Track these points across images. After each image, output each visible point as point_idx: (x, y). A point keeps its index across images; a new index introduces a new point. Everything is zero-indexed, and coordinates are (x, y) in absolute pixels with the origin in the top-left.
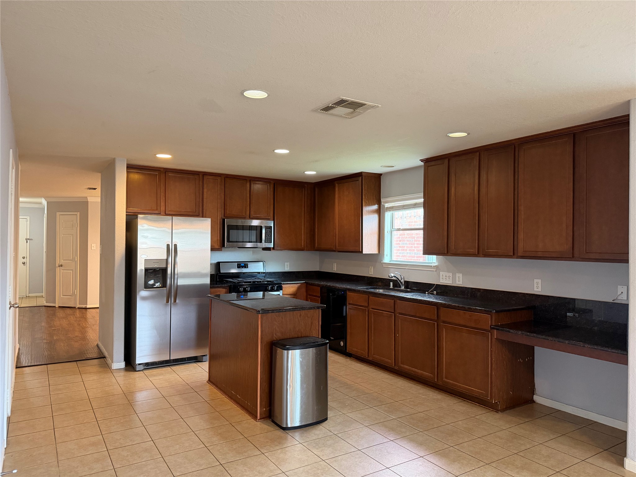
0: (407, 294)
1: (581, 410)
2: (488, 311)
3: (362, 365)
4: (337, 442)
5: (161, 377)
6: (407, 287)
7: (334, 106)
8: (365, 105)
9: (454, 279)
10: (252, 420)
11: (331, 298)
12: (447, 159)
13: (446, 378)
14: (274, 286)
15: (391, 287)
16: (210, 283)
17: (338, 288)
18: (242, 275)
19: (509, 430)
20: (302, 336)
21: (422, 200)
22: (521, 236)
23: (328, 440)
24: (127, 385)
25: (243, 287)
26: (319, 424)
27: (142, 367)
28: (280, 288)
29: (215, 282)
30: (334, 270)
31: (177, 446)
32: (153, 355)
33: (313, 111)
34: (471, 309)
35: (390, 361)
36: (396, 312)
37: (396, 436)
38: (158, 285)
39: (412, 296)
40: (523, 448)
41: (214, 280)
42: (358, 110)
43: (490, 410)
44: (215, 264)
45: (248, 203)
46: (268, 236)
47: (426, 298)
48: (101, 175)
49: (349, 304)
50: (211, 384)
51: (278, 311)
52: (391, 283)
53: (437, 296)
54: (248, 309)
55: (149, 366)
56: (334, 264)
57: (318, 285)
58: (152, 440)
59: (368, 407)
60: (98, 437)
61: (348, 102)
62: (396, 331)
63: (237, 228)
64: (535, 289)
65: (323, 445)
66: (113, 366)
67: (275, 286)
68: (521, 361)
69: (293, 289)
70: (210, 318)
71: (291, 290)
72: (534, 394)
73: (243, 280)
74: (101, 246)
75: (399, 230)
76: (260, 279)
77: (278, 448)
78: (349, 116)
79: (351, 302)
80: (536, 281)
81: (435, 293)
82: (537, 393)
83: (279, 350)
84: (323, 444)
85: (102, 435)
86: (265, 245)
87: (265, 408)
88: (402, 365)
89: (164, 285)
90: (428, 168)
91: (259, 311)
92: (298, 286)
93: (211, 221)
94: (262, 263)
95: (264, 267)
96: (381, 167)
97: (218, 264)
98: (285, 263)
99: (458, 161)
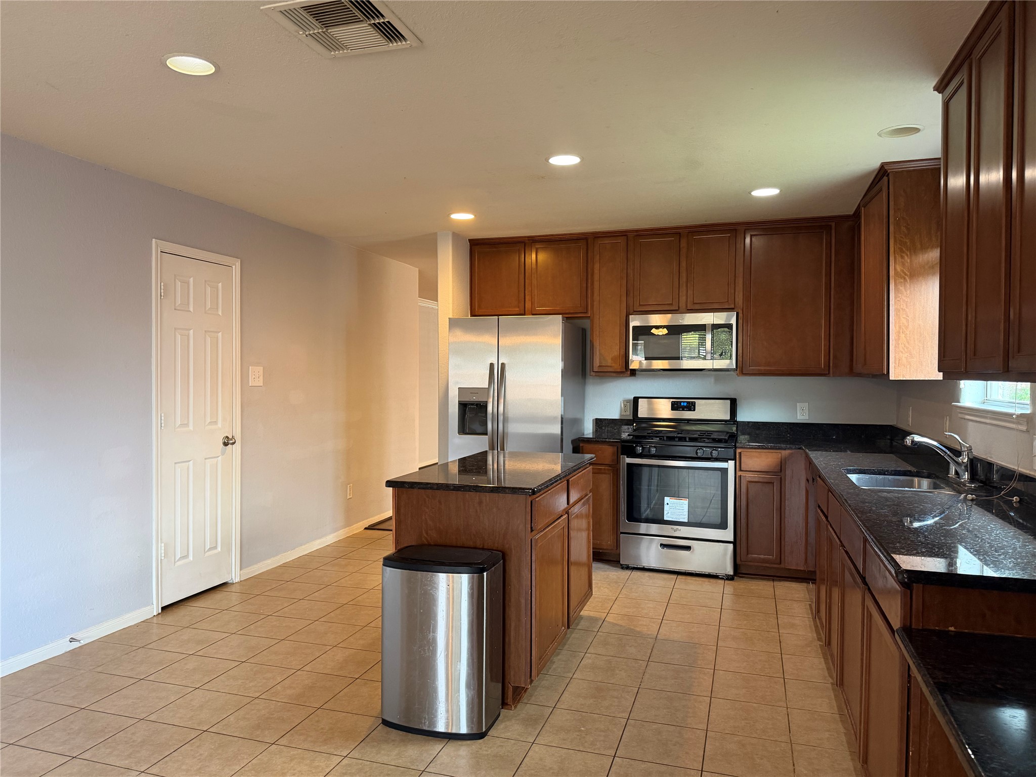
25: (642, 446)
44: (629, 399)
51: (422, 486)
69: (768, 460)
71: (764, 462)
79: (819, 501)
86: (713, 364)
92: (782, 454)
93: (562, 323)
94: (729, 401)
95: (733, 412)
96: (879, 135)
97: (636, 400)
98: (798, 404)
99: (982, 56)
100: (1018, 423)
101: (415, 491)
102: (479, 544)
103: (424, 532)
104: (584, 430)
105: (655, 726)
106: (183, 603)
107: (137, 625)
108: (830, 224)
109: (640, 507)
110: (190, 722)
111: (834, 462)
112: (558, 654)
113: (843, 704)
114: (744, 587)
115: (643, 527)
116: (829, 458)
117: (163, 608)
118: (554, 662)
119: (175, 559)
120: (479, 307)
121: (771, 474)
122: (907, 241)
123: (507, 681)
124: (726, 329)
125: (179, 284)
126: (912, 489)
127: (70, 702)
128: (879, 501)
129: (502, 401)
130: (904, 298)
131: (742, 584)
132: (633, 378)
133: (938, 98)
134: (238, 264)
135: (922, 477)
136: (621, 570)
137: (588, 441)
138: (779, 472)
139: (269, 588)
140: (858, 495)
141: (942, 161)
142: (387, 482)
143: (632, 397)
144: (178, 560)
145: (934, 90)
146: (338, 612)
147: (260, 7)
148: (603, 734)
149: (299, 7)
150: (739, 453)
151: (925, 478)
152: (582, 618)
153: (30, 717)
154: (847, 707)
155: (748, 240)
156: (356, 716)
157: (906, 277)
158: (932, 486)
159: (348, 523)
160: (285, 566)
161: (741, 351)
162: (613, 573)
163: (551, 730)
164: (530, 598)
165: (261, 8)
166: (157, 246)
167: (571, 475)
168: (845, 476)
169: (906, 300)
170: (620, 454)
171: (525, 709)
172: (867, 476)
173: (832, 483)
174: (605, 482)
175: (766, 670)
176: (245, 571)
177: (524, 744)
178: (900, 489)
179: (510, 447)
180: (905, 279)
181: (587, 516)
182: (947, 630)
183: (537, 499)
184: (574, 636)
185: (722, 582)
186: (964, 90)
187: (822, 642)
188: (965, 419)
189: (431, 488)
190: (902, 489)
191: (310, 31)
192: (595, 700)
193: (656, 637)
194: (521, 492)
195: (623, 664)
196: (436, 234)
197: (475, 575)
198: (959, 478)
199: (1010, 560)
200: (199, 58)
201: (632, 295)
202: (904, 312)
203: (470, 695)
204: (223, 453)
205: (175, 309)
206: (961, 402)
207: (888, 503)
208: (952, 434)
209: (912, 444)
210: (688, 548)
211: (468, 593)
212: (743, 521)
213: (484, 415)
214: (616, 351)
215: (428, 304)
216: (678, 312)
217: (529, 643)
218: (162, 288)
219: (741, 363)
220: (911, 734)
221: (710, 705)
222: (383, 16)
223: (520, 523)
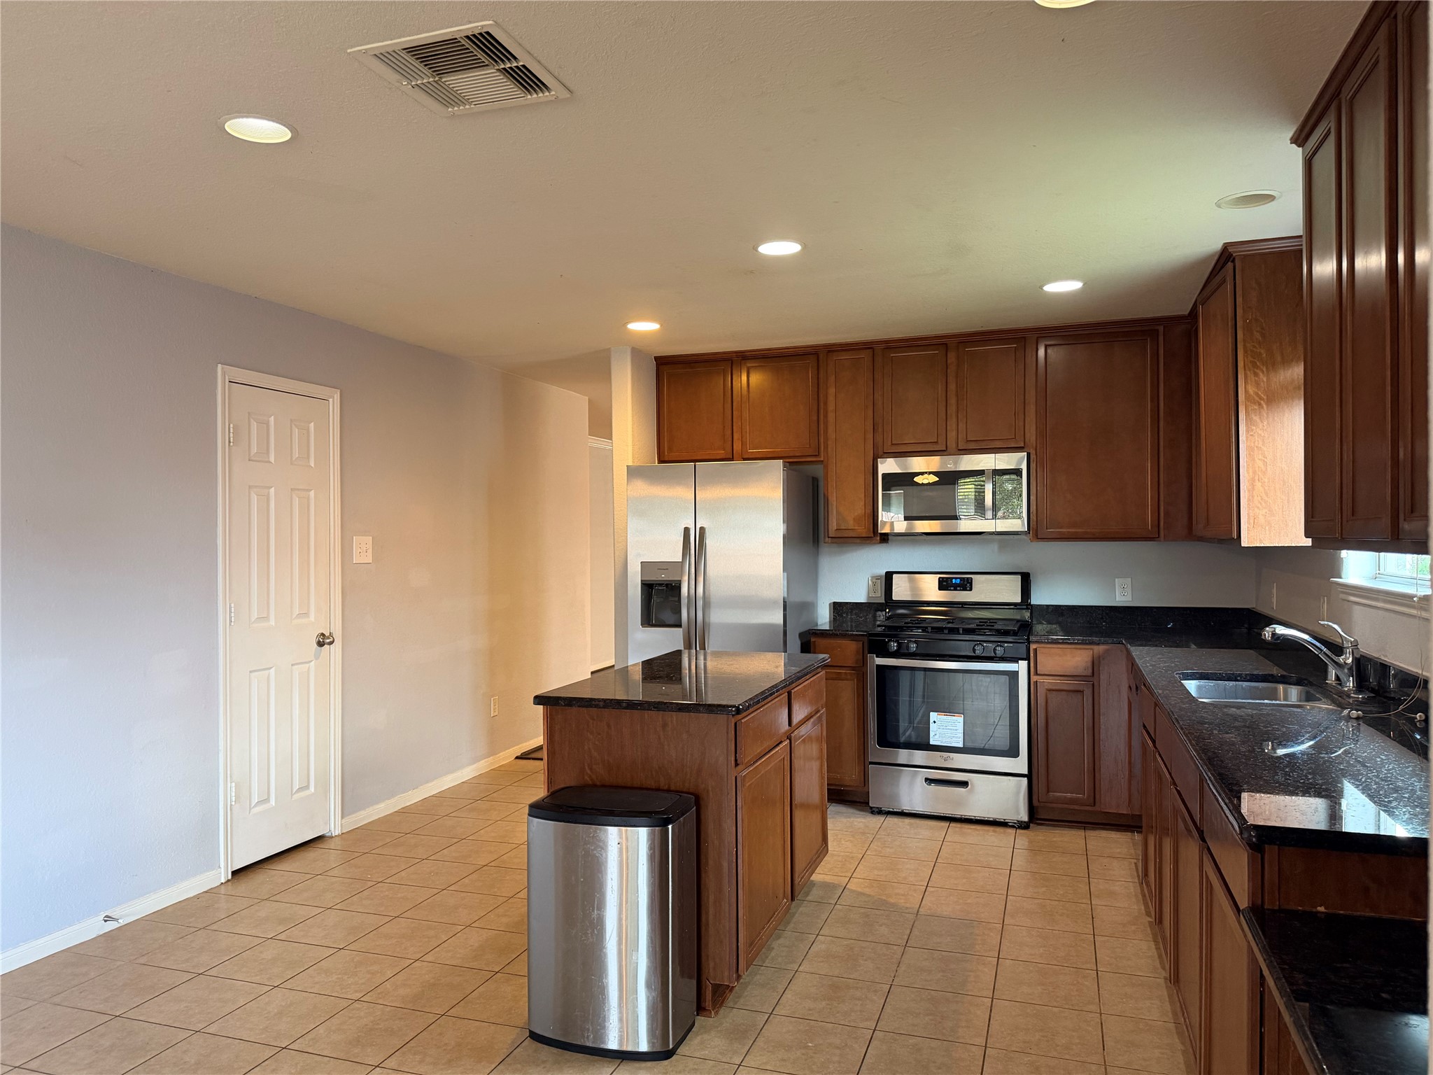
25: (898, 640)
30: (1273, 606)
45: (953, 408)
51: (584, 702)
56: (1273, 586)
69: (1075, 659)
71: (1069, 663)
86: (995, 525)
92: (1095, 651)
93: (783, 470)
94: (1019, 577)
95: (1026, 591)
96: (1218, 205)
97: (889, 576)
98: (1116, 580)
99: (1353, 97)
101: (574, 710)
102: (663, 783)
103: (587, 767)
104: (817, 618)
105: (912, 1041)
106: (260, 866)
107: (198, 897)
108: (1157, 328)
109: (897, 727)
110: (264, 1036)
111: (1165, 662)
112: (779, 937)
113: (1179, 1009)
114: (1043, 838)
115: (903, 755)
116: (1159, 656)
117: (235, 873)
118: (773, 948)
119: (250, 805)
120: (670, 449)
121: (1079, 679)
122: (1262, 351)
123: (704, 978)
124: (1014, 477)
125: (254, 425)
126: (1274, 702)
127: (101, 1007)
128: (1224, 720)
129: (701, 579)
130: (1260, 432)
131: (1041, 835)
132: (884, 545)
133: (1297, 154)
134: (337, 396)
135: (1290, 684)
136: (870, 815)
137: (823, 634)
138: (1092, 677)
139: (381, 844)
140: (1194, 712)
141: (1304, 239)
142: (536, 697)
143: (883, 573)
144: (255, 806)
145: (1291, 143)
146: (475, 876)
147: (347, 49)
148: (838, 1052)
149: (400, 49)
150: (1034, 649)
151: (1294, 685)
152: (814, 884)
153: (44, 1028)
154: (1183, 1014)
155: (1041, 352)
156: (493, 1027)
157: (1262, 402)
158: (1303, 697)
159: (492, 752)
160: (403, 812)
161: (1035, 507)
162: (859, 820)
163: (765, 1047)
164: (734, 861)
165: (349, 51)
166: (224, 374)
167: (794, 685)
168: (1179, 684)
169: (1263, 435)
170: (866, 651)
171: (730, 1016)
172: (1211, 683)
173: (1160, 694)
174: (847, 691)
175: (1072, 958)
176: (347, 820)
177: (726, 1066)
178: (1257, 701)
179: (713, 644)
180: (1260, 404)
181: (819, 740)
182: (1314, 910)
183: (743, 721)
184: (802, 911)
185: (1012, 831)
186: (1330, 145)
187: (1152, 918)
188: (1349, 601)
189: (596, 706)
190: (1259, 701)
191: (417, 80)
192: (828, 1002)
193: (918, 912)
194: (721, 710)
195: (870, 950)
196: (609, 350)
197: (657, 828)
198: (1340, 684)
199: (1404, 810)
200: (269, 120)
201: (880, 430)
202: (1260, 452)
203: (651, 998)
204: (317, 657)
205: (249, 460)
206: (1343, 576)
207: (1237, 724)
208: (1330, 624)
209: (1272, 637)
210: (964, 784)
211: (648, 854)
212: (1042, 746)
213: (677, 599)
214: (860, 508)
215: (599, 443)
216: (945, 453)
217: (735, 925)
218: (232, 431)
219: (1035, 523)
220: (1266, 1060)
221: (991, 1010)
222: (515, 58)
223: (719, 753)
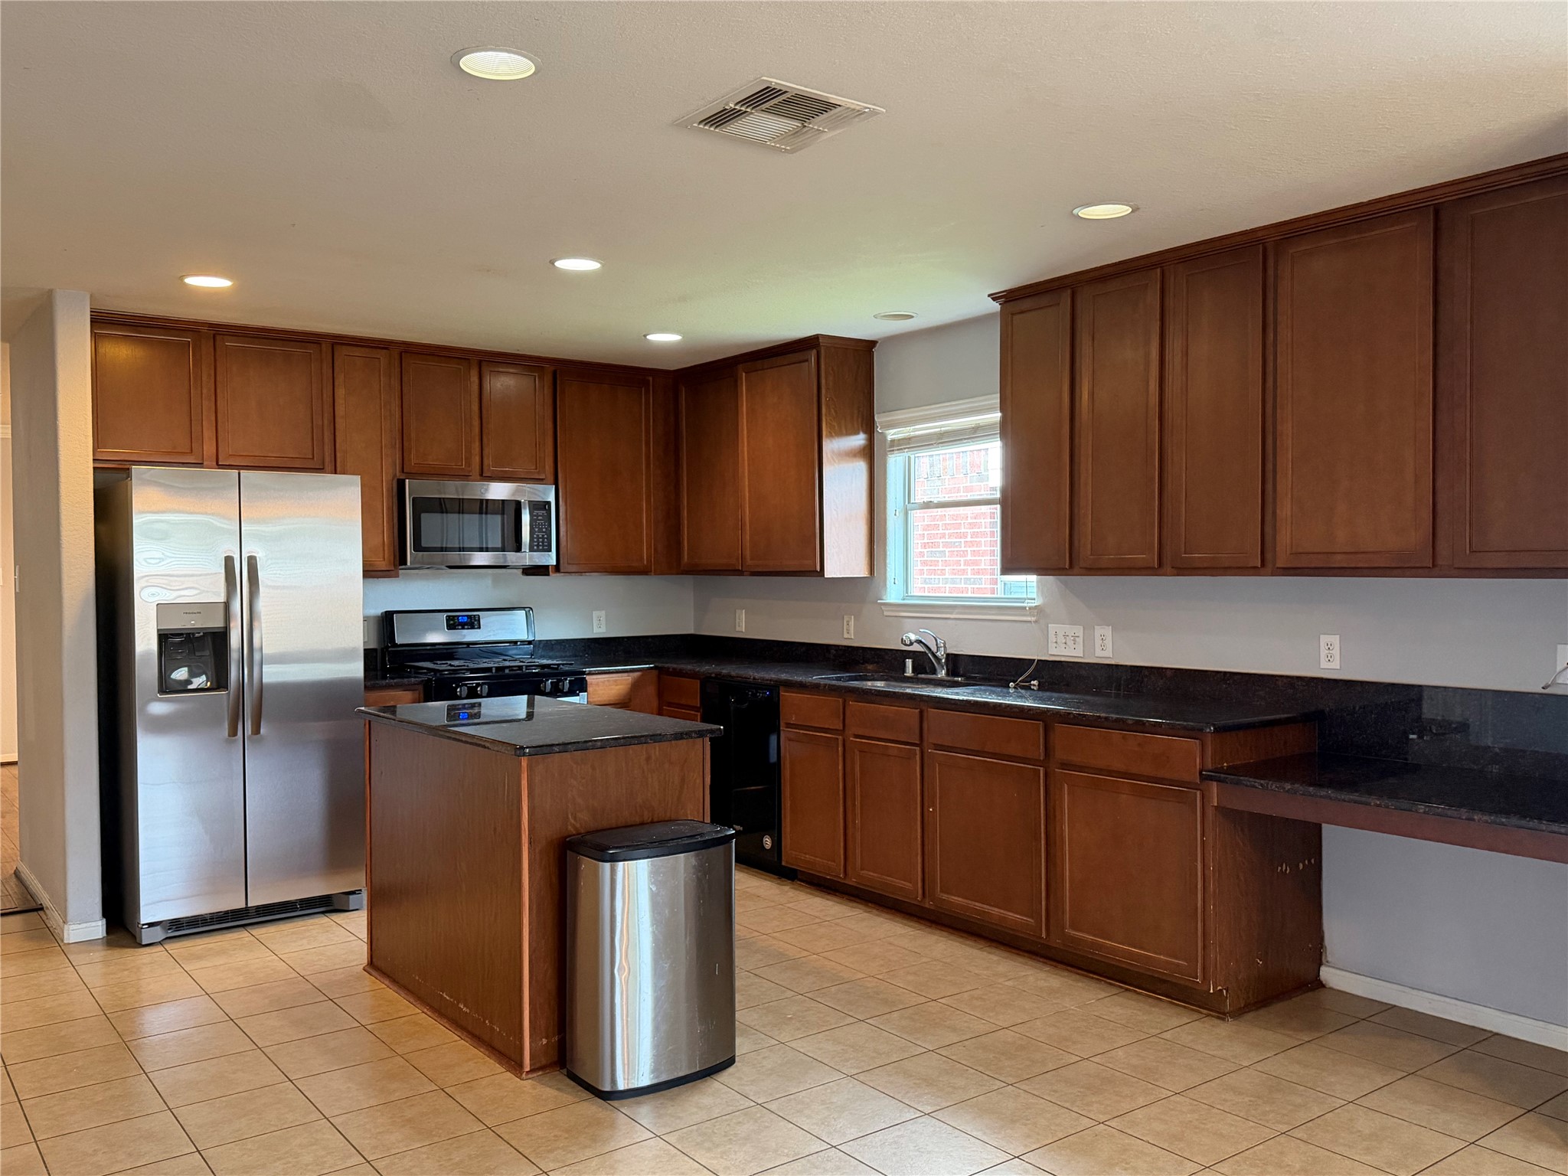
0: (956, 690)
1: (1453, 1001)
2: (1193, 729)
3: (828, 902)
4: (767, 1127)
5: (219, 961)
6: (953, 672)
7: (743, 109)
8: (835, 106)
9: (1089, 641)
10: (509, 1074)
11: (732, 708)
12: (1069, 292)
13: (1073, 927)
14: (561, 680)
15: (909, 672)
16: (365, 677)
17: (754, 679)
18: (461, 650)
19: (1259, 1067)
20: (655, 820)
21: (997, 416)
22: (1285, 509)
23: (740, 1123)
24: (115, 989)
25: (466, 685)
26: (709, 1076)
27: (158, 934)
28: (579, 686)
29: (379, 673)
30: (738, 629)
31: (277, 1164)
32: (193, 896)
33: (677, 125)
34: (1143, 723)
35: (908, 886)
36: (925, 744)
37: (939, 1100)
38: (199, 681)
39: (972, 694)
40: (1303, 1116)
41: (377, 665)
42: (815, 124)
43: (1202, 1013)
44: (378, 617)
45: (477, 430)
46: (540, 531)
47: (1011, 698)
48: (10, 348)
49: (788, 725)
50: (373, 973)
51: (580, 745)
52: (909, 663)
53: (1040, 692)
54: (487, 745)
55: (181, 928)
56: (738, 612)
57: (693, 675)
58: (198, 1151)
59: (852, 1020)
60: (26, 1149)
61: (784, 97)
62: (926, 798)
63: (441, 506)
64: (1324, 664)
65: (726, 1139)
66: (69, 935)
67: (566, 680)
68: (1286, 870)
69: (618, 687)
70: (367, 776)
71: (613, 692)
72: (1320, 964)
73: (466, 664)
74: (17, 567)
75: (928, 505)
76: (520, 659)
77: (588, 1153)
78: (786, 145)
79: (793, 720)
80: (1324, 639)
81: (1034, 685)
82: (1329, 959)
83: (586, 863)
84: (725, 1136)
85: (36, 1142)
86: (531, 558)
87: (546, 1039)
88: (945, 896)
89: (220, 681)
90: (1012, 321)
91: (522, 748)
93: (361, 486)
94: (524, 612)
95: (530, 626)
96: (875, 317)
97: (388, 616)
98: (594, 612)
100: (1031, 615)
103: (570, 817)
108: (648, 378)
120: (102, 444)
129: (257, 625)
143: (383, 613)
201: (399, 445)
206: (884, 598)
214: (377, 537)
216: (473, 479)
